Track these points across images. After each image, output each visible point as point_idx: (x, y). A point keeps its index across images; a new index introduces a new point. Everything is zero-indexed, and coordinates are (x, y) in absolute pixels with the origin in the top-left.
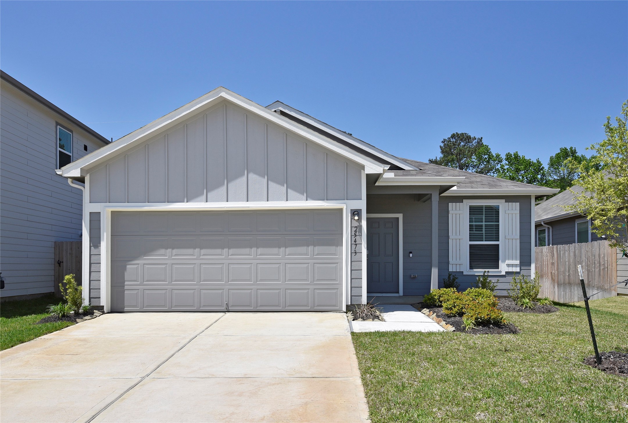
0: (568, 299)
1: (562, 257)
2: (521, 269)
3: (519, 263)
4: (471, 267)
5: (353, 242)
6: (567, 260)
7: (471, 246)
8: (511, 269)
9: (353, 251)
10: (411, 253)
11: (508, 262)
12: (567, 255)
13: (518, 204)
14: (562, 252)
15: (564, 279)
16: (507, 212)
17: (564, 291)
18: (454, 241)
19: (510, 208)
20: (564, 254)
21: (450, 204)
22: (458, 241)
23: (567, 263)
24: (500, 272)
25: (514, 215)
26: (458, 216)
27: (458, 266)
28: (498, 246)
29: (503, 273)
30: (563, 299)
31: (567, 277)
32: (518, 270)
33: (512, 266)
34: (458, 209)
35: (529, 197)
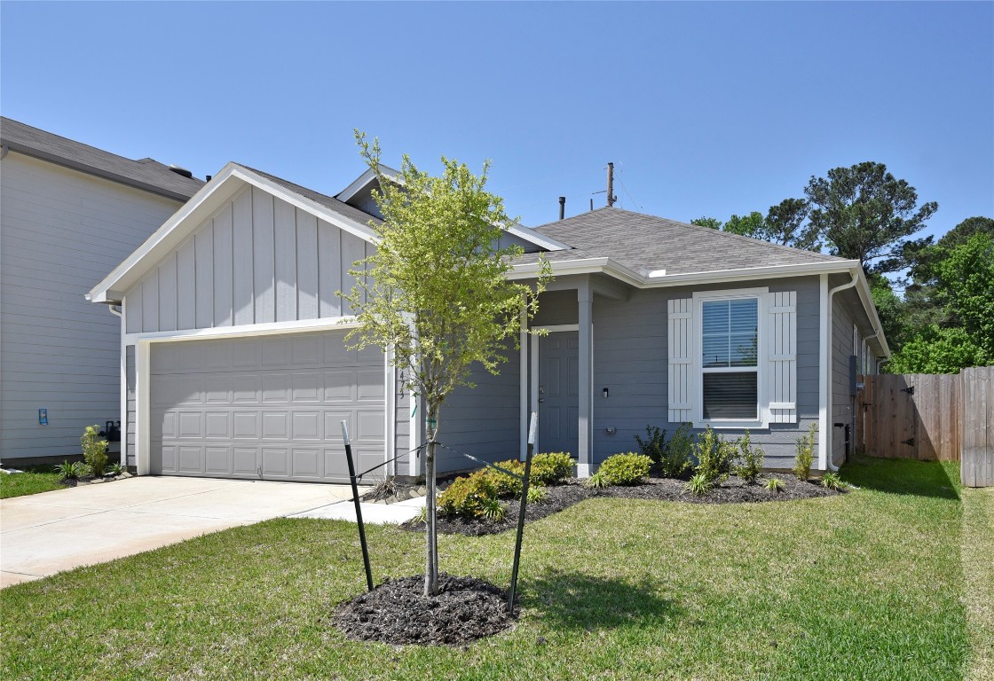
2: (799, 419)
3: (794, 407)
4: (706, 415)
5: (399, 378)
7: (705, 375)
8: (779, 419)
9: (399, 392)
10: (606, 390)
11: (773, 405)
13: (794, 294)
16: (774, 310)
18: (677, 368)
19: (779, 303)
21: (670, 302)
22: (683, 367)
24: (760, 423)
25: (786, 316)
26: (683, 322)
27: (683, 413)
28: (755, 374)
29: (765, 426)
32: (793, 419)
33: (782, 411)
34: (683, 309)
35: (815, 279)
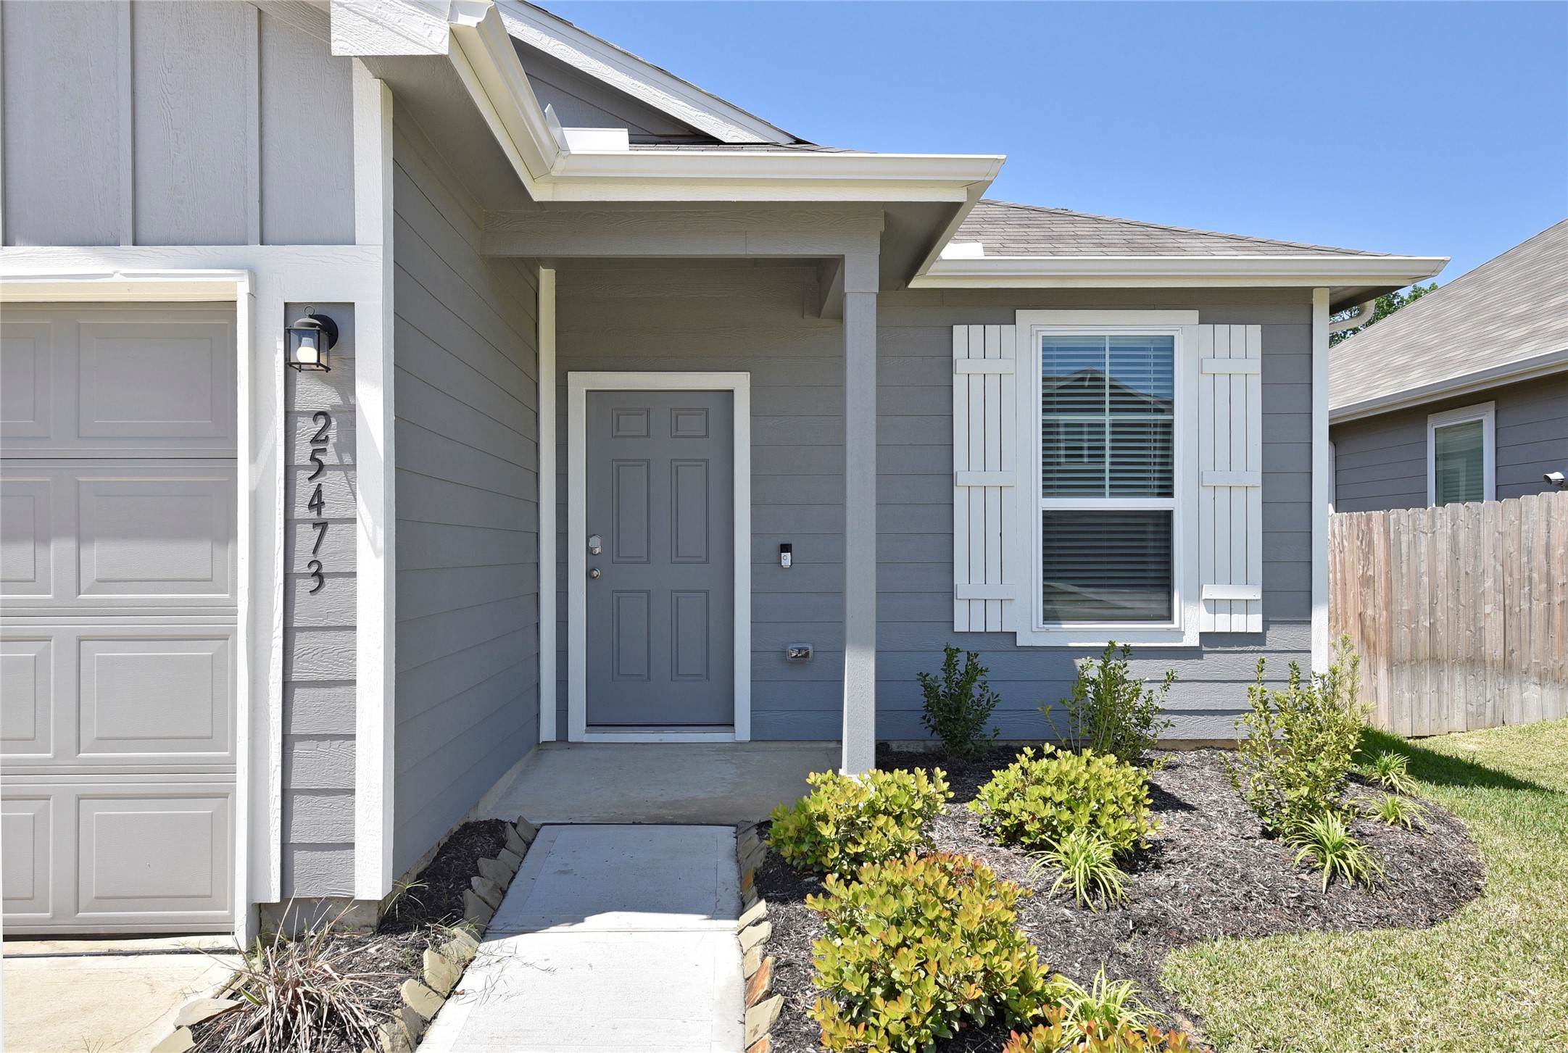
0: (1427, 721)
1: (1404, 558)
2: (1266, 623)
3: (1259, 596)
4: (1049, 617)
5: (301, 511)
6: (1424, 567)
7: (1050, 519)
8: (1222, 623)
9: (300, 566)
10: (786, 548)
11: (1209, 592)
12: (1423, 549)
13: (1255, 331)
14: (1404, 538)
15: (1414, 644)
16: (1210, 366)
17: (1412, 689)
18: (977, 495)
19: (1222, 350)
20: (1414, 544)
21: (959, 331)
22: (993, 496)
23: (1425, 579)
24: (1179, 633)
25: (1238, 382)
26: (993, 382)
27: (993, 608)
28: (1167, 516)
29: (1192, 640)
30: (1407, 720)
31: (1423, 635)
32: (1254, 623)
33: (1231, 606)
34: (992, 350)
35: (1301, 297)
